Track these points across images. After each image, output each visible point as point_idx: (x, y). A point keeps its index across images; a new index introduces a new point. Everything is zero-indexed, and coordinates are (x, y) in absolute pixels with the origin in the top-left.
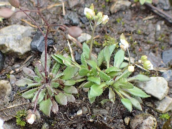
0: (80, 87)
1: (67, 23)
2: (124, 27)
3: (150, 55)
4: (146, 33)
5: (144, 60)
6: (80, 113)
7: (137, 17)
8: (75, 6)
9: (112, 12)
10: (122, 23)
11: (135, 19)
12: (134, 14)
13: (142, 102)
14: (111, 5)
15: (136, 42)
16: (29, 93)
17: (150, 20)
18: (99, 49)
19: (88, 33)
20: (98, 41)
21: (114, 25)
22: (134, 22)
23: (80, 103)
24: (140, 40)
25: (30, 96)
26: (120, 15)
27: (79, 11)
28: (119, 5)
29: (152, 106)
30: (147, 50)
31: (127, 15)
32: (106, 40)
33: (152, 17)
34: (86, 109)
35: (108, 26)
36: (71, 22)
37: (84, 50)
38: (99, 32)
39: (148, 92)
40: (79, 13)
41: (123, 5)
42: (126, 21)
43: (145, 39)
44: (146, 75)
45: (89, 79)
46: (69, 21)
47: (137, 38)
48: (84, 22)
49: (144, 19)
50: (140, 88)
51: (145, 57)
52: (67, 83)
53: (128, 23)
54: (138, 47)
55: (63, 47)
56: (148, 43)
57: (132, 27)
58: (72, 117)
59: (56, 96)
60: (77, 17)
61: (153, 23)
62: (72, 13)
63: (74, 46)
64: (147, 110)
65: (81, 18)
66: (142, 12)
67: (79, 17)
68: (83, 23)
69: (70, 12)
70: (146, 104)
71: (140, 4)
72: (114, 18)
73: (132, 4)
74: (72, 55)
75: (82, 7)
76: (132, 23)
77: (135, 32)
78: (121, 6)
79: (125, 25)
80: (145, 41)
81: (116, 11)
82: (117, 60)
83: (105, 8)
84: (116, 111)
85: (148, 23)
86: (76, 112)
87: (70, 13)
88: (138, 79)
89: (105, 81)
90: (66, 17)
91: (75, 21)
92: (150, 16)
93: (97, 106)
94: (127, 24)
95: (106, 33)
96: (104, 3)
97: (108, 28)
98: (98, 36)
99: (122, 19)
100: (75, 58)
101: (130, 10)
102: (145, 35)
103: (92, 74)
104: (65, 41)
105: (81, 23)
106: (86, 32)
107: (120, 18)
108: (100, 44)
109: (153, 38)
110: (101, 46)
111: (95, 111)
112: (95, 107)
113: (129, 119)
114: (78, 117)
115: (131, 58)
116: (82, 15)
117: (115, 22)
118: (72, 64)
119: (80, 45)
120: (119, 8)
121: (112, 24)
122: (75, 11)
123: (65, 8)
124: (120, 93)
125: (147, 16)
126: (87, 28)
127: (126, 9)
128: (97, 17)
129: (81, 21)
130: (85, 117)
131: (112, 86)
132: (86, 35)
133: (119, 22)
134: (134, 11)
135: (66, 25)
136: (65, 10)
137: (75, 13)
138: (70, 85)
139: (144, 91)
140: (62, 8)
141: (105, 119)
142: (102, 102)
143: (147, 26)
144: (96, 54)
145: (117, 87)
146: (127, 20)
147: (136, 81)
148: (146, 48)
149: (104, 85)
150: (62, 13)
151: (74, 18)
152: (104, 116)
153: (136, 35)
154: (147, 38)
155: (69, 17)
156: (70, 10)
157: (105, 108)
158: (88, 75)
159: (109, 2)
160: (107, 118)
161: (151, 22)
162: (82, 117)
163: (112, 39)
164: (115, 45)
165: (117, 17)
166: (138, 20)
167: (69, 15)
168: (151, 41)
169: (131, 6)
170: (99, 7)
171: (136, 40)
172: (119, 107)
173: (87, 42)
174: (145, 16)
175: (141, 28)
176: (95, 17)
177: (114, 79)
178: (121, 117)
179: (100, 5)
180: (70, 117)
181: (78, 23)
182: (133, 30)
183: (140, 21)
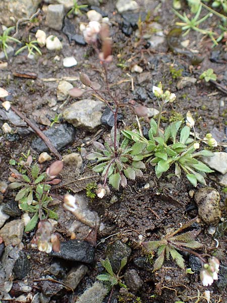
0: (147, 161)
1: (135, 98)
2: (190, 103)
3: (214, 130)
4: (210, 109)
5: (209, 138)
6: (147, 186)
7: (202, 93)
8: (144, 82)
9: (179, 88)
10: (188, 99)
11: (200, 95)
12: (200, 90)
13: (206, 176)
14: (177, 82)
15: (200, 117)
16: (99, 167)
17: (214, 96)
18: (166, 124)
19: (156, 108)
20: (165, 116)
21: (180, 100)
22: (199, 97)
23: (147, 177)
24: (204, 116)
25: (100, 170)
26: (186, 91)
27: (147, 86)
28: (185, 82)
29: (215, 179)
30: (211, 125)
31: (193, 92)
32: (172, 115)
33: (217, 93)
34: (153, 183)
35: (175, 102)
36: (140, 97)
37: (152, 126)
38: (166, 107)
39: (211, 166)
40: (147, 89)
41: (189, 82)
42: (192, 97)
43: (210, 114)
44: (210, 150)
45: (156, 154)
46: (137, 96)
47: (202, 114)
48: (152, 97)
49: (208, 95)
50: (205, 163)
51: (209, 135)
52: (136, 158)
53: (194, 98)
54: (203, 123)
55: (131, 121)
56: (212, 119)
57: (197, 102)
58: (140, 191)
59: (124, 170)
60: (145, 92)
61: (217, 99)
62: (140, 88)
63: (142, 120)
64: (210, 183)
65: (149, 93)
66: (207, 88)
67: (147, 92)
68: (150, 98)
69: (138, 87)
70: (210, 177)
71: (205, 80)
72: (180, 94)
73: (197, 81)
74: (140, 130)
75: (150, 83)
76: (197, 99)
77: (200, 108)
78: (187, 83)
79: (191, 101)
80: (210, 116)
81: (182, 88)
82: (183, 136)
83: (172, 84)
84: (182, 185)
85: (212, 99)
86: (144, 186)
87: (139, 89)
88: (202, 154)
89: (171, 157)
90: (134, 93)
91: (143, 96)
92: (215, 92)
93: (163, 180)
94: (192, 100)
95: (173, 108)
96: (171, 79)
97: (174, 104)
98: (165, 111)
99: (188, 95)
100: (143, 132)
101: (195, 86)
102: (209, 110)
103: (159, 150)
104: (133, 116)
105: (149, 98)
106: (153, 107)
107: (186, 94)
108: (167, 119)
109: (216, 114)
110: (168, 121)
111: (162, 184)
112: (162, 181)
113: (193, 192)
114: (145, 190)
115: (196, 133)
116: (150, 90)
117: (181, 98)
118: (140, 139)
119: (148, 119)
120: (186, 84)
121: (178, 100)
122: (143, 87)
123: (134, 83)
124: (186, 168)
125: (211, 92)
126: (154, 103)
127: (192, 85)
128: (165, 95)
129: (149, 96)
130: (152, 191)
131: (178, 161)
132: (154, 110)
133: (184, 98)
134: (200, 87)
135: (135, 100)
136: (134, 85)
137: (144, 88)
138: (138, 160)
139: (208, 166)
140: (131, 84)
141: (171, 192)
142: (168, 177)
143: (212, 101)
144: (163, 129)
145: (183, 163)
146: (192, 95)
147: (200, 157)
148: (210, 123)
149: (170, 160)
150: (131, 88)
151: (142, 93)
152: (170, 190)
153: (201, 111)
154: (212, 113)
155: (138, 92)
156: (139, 85)
157: (171, 182)
158: (156, 150)
159: (176, 79)
160: (173, 191)
161: (215, 98)
162: (149, 190)
163: (178, 114)
164: (181, 121)
165: (183, 93)
166: (203, 96)
167: (138, 90)
168: (215, 116)
169: (196, 82)
170: (166, 83)
171: (201, 115)
172: (184, 180)
173: (154, 117)
174: (209, 92)
175: (205, 104)
176: (163, 96)
177: (180, 155)
178: (186, 190)
179: (167, 82)
180: (138, 191)
181: (146, 98)
182: (198, 106)
183: (205, 96)
